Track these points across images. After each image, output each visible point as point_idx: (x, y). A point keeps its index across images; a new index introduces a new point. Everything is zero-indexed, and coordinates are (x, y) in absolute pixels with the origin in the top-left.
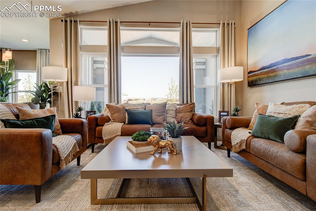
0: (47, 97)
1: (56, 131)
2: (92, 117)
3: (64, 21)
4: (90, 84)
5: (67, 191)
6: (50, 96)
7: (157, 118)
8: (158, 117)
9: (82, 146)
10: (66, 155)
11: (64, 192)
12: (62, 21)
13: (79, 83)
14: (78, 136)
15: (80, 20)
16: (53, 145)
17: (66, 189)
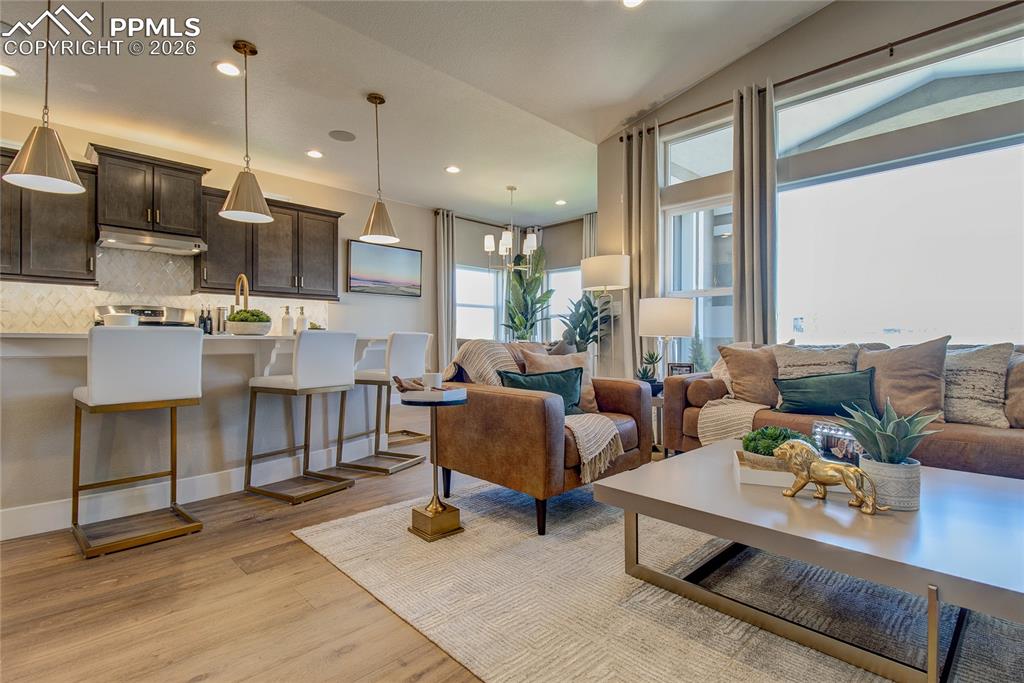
0: (590, 328)
1: (586, 403)
2: (676, 380)
3: (625, 139)
4: (701, 287)
5: (592, 534)
6: (595, 327)
7: (903, 398)
8: (903, 395)
9: (638, 447)
10: (593, 456)
11: (587, 533)
12: (621, 139)
13: (659, 289)
14: (628, 423)
15: (663, 123)
16: (566, 427)
17: (592, 529)
